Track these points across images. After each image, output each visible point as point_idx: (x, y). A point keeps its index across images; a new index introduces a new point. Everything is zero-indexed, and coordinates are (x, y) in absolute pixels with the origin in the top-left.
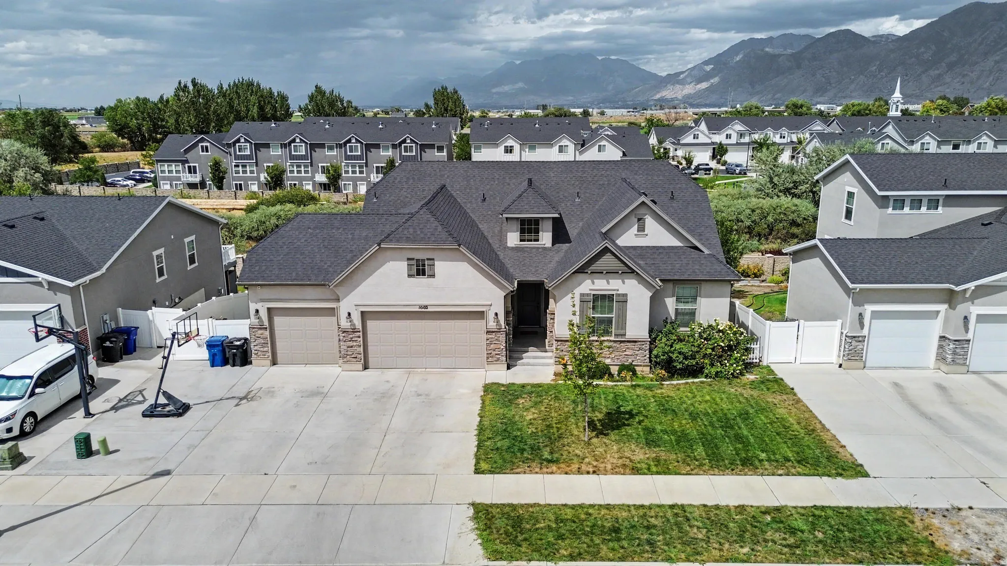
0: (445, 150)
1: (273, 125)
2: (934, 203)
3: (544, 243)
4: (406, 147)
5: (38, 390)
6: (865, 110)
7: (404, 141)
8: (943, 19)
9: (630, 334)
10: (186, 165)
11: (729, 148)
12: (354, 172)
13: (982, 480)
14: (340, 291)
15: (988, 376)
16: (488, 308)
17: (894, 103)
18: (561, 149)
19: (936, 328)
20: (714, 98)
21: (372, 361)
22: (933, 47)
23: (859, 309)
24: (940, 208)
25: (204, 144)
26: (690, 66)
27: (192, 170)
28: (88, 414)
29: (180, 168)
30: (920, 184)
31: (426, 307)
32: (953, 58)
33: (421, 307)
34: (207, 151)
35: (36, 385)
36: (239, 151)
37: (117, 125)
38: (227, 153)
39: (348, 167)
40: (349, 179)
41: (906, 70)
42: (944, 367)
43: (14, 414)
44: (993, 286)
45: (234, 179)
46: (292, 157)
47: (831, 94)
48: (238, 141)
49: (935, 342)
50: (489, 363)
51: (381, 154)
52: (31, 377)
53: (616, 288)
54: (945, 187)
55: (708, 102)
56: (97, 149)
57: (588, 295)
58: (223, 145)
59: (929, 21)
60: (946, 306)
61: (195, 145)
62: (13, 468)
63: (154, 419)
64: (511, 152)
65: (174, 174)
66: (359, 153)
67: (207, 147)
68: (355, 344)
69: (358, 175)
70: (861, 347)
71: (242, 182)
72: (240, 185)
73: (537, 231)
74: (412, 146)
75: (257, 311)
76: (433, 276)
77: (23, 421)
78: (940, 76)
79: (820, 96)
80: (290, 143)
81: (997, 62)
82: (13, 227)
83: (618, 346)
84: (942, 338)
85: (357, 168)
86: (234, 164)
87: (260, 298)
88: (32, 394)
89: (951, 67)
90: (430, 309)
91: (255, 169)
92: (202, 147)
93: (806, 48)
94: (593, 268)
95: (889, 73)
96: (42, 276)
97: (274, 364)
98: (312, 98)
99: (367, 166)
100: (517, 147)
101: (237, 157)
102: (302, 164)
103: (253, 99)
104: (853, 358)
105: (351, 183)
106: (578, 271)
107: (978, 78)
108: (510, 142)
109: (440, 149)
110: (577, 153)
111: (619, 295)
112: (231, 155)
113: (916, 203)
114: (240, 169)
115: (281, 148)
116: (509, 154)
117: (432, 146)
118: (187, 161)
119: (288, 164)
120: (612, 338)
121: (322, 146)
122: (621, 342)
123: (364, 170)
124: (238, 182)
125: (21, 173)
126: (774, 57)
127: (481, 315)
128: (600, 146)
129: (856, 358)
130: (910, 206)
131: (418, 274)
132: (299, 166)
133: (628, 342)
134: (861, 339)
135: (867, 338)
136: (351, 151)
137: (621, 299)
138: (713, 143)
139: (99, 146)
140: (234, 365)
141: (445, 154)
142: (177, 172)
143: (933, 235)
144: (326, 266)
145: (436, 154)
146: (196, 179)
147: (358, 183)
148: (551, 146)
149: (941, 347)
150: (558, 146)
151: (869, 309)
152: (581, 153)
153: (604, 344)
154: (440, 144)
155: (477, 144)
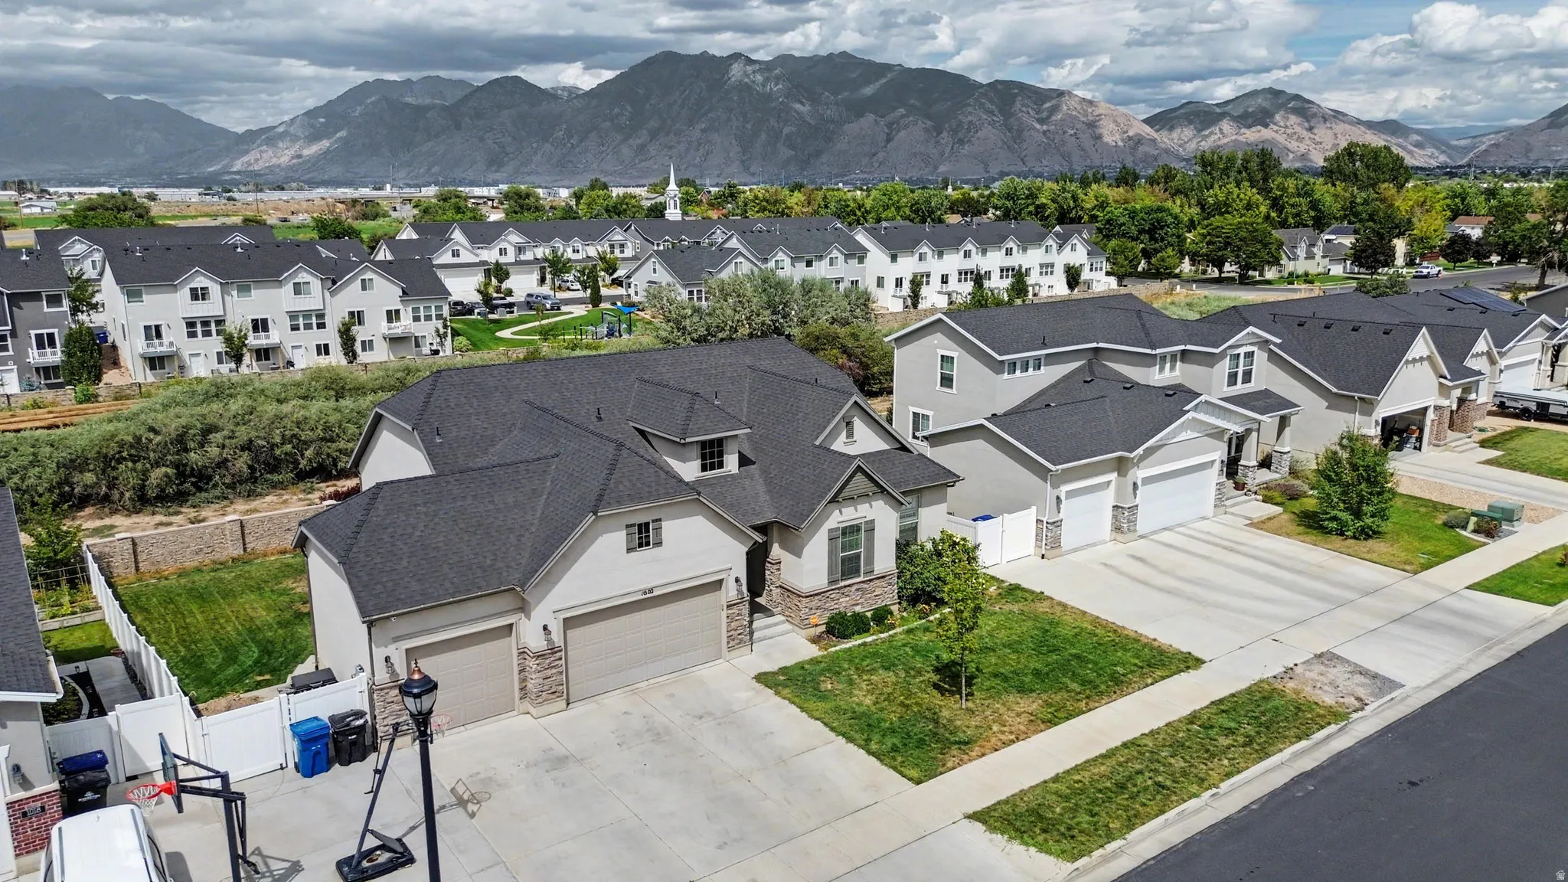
3: (728, 469)
6: (621, 204)
8: (633, 69)
9: (878, 568)
11: (511, 269)
13: (1273, 637)
15: (1155, 537)
16: (726, 572)
17: (671, 198)
18: (298, 289)
19: (1109, 497)
20: (335, 171)
21: (578, 690)
22: (629, 108)
23: (1056, 492)
24: (1042, 368)
26: (286, 118)
30: (1025, 344)
31: (651, 591)
32: (654, 123)
33: (645, 593)
41: (601, 137)
42: (1120, 537)
47: (509, 169)
49: (1109, 513)
50: (730, 649)
53: (864, 515)
54: (1045, 345)
55: (326, 177)
57: (837, 529)
59: (618, 72)
60: (1115, 474)
64: (203, 299)
68: (554, 671)
70: (1058, 532)
73: (721, 454)
75: (387, 659)
76: (659, 544)
78: (642, 148)
79: (496, 171)
81: (703, 131)
83: (868, 586)
84: (1115, 507)
87: (393, 635)
89: (653, 136)
90: (656, 593)
93: (466, 98)
94: (845, 494)
95: (581, 141)
100: (215, 289)
104: (1055, 545)
106: (829, 503)
107: (687, 150)
108: (200, 282)
110: (327, 294)
111: (866, 523)
113: (1025, 365)
116: (201, 302)
120: (861, 578)
122: (870, 580)
126: (420, 111)
127: (719, 584)
128: (363, 281)
129: (1057, 545)
130: (1021, 368)
131: (640, 545)
133: (878, 578)
134: (1057, 524)
135: (1062, 521)
137: (869, 527)
138: (483, 263)
144: (488, 562)
148: (280, 284)
149: (1115, 517)
150: (291, 284)
151: (1064, 489)
152: (333, 294)
153: (853, 589)
154: (54, 291)
155: (135, 286)
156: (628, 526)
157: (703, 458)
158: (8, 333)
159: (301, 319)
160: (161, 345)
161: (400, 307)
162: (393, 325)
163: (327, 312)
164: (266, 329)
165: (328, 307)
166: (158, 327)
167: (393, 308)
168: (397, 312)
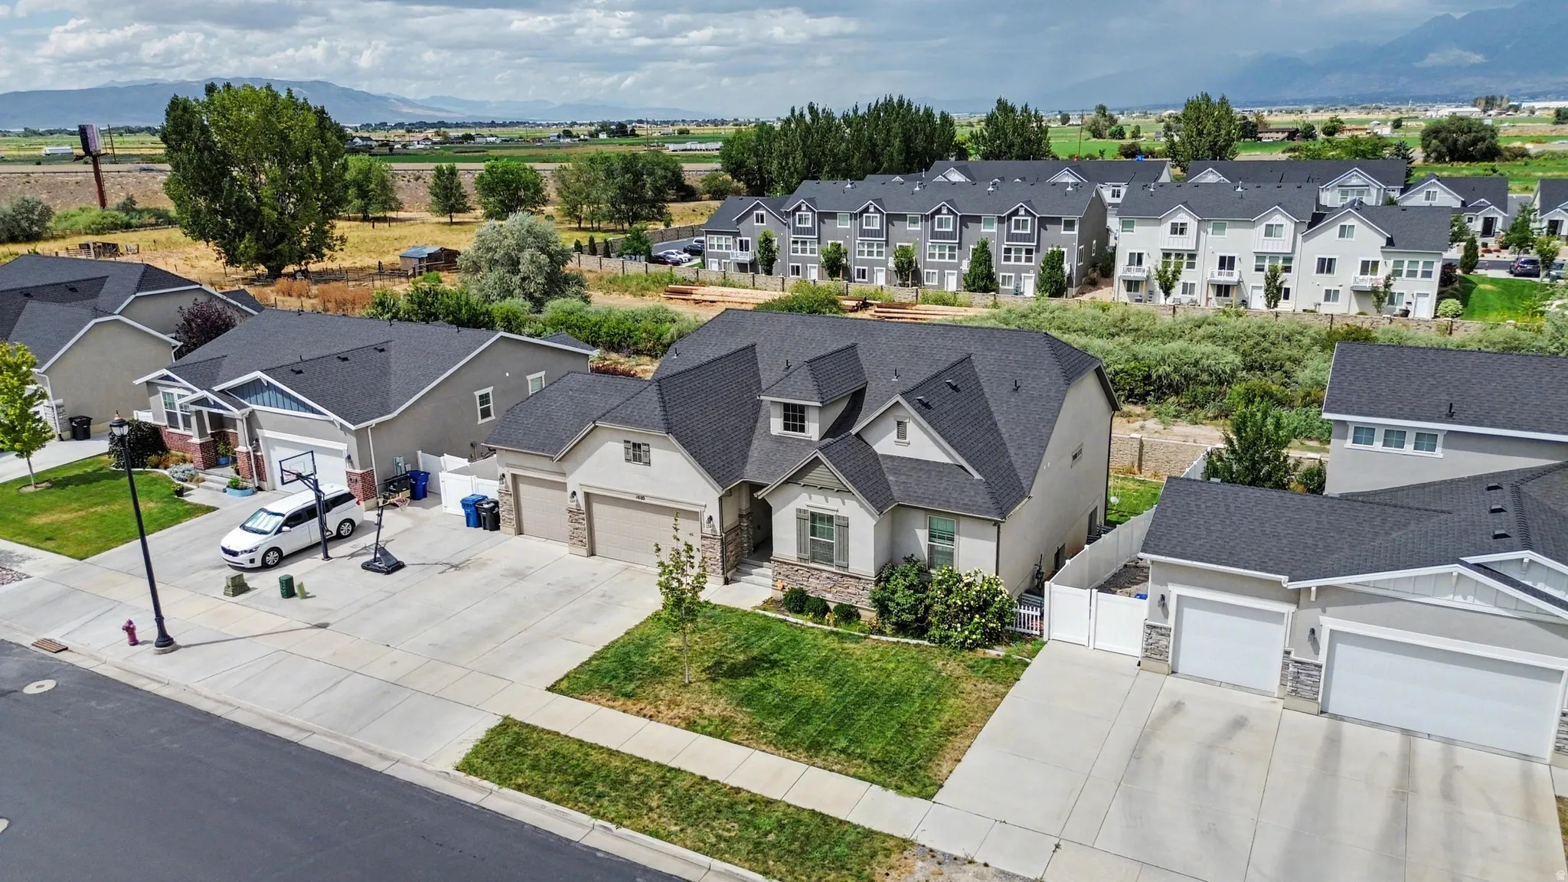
0: (1077, 227)
1: (849, 186)
2: (1426, 440)
3: (810, 435)
4: (1017, 222)
5: (285, 528)
7: (1016, 213)
9: (854, 568)
10: (738, 239)
12: (942, 256)
14: (566, 466)
16: (702, 509)
18: (1269, 231)
19: (1278, 636)
21: (599, 548)
23: (1164, 589)
24: (1439, 449)
25: (759, 212)
27: (743, 246)
28: (327, 557)
29: (731, 242)
30: (1407, 409)
31: (643, 497)
33: (638, 497)
34: (762, 222)
35: (285, 524)
36: (799, 223)
37: (732, 164)
38: (785, 224)
39: (934, 247)
40: (933, 266)
43: (257, 548)
44: (1349, 591)
45: (791, 259)
46: (863, 233)
48: (799, 208)
51: (982, 230)
52: (283, 515)
53: (836, 508)
54: (1450, 417)
56: (708, 196)
57: (805, 511)
58: (781, 215)
61: (749, 213)
62: (234, 595)
63: (370, 572)
64: (1181, 234)
65: (724, 251)
66: (951, 229)
67: (762, 216)
68: (582, 527)
69: (947, 260)
70: (1166, 643)
71: (800, 265)
72: (798, 267)
73: (802, 419)
74: (1027, 220)
75: (503, 476)
76: (648, 464)
77: (266, 554)
80: (861, 214)
82: (345, 359)
83: (840, 579)
84: (1287, 654)
85: (947, 249)
86: (792, 239)
87: (506, 461)
88: (279, 531)
90: (647, 501)
91: (816, 246)
92: (757, 215)
94: (805, 480)
96: (333, 416)
97: (521, 533)
98: (990, 120)
99: (960, 248)
100: (1192, 225)
101: (797, 231)
102: (875, 243)
103: (896, 127)
104: (1155, 656)
105: (937, 271)
106: (787, 482)
108: (1182, 217)
109: (1069, 225)
110: (1299, 237)
111: (839, 517)
112: (789, 228)
113: (1395, 437)
114: (799, 246)
115: (851, 219)
116: (1178, 235)
117: (1056, 221)
118: (738, 234)
119: (858, 242)
120: (833, 569)
121: (902, 217)
122: (843, 576)
123: (956, 253)
124: (795, 264)
125: (526, 255)
127: (696, 515)
128: (1343, 227)
129: (1158, 657)
130: (1385, 440)
131: (635, 460)
132: (870, 245)
133: (851, 577)
134: (1165, 633)
135: (1172, 631)
136: (940, 226)
137: (841, 522)
139: (709, 192)
140: (485, 529)
141: (1076, 232)
142: (728, 247)
143: (1371, 499)
145: (1063, 232)
146: (746, 257)
147: (946, 271)
148: (1253, 225)
149: (1284, 667)
150: (1263, 226)
151: (1178, 592)
152: (1306, 238)
153: (825, 575)
154: (1069, 218)
155: (1127, 218)
156: (625, 441)
157: (786, 418)
158: (1034, 248)
159: (1267, 261)
160: (1138, 270)
161: (1380, 258)
162: (1365, 277)
163: (1296, 256)
164: (1231, 267)
165: (1298, 250)
166: (1140, 255)
167: (1371, 259)
168: (1375, 264)
